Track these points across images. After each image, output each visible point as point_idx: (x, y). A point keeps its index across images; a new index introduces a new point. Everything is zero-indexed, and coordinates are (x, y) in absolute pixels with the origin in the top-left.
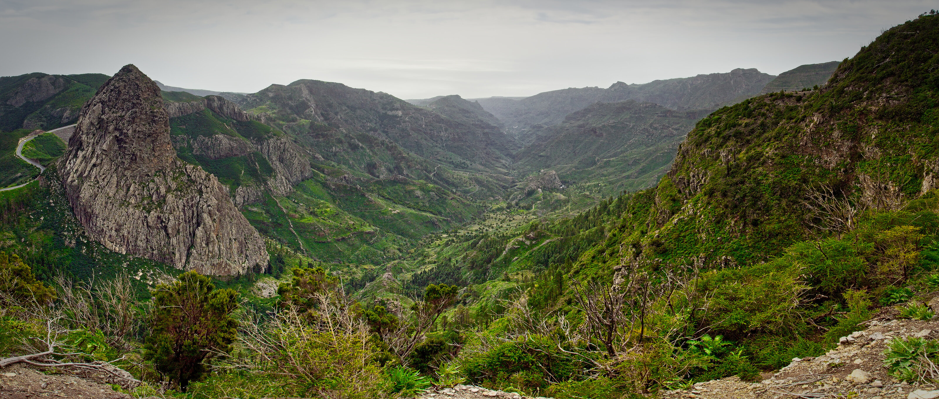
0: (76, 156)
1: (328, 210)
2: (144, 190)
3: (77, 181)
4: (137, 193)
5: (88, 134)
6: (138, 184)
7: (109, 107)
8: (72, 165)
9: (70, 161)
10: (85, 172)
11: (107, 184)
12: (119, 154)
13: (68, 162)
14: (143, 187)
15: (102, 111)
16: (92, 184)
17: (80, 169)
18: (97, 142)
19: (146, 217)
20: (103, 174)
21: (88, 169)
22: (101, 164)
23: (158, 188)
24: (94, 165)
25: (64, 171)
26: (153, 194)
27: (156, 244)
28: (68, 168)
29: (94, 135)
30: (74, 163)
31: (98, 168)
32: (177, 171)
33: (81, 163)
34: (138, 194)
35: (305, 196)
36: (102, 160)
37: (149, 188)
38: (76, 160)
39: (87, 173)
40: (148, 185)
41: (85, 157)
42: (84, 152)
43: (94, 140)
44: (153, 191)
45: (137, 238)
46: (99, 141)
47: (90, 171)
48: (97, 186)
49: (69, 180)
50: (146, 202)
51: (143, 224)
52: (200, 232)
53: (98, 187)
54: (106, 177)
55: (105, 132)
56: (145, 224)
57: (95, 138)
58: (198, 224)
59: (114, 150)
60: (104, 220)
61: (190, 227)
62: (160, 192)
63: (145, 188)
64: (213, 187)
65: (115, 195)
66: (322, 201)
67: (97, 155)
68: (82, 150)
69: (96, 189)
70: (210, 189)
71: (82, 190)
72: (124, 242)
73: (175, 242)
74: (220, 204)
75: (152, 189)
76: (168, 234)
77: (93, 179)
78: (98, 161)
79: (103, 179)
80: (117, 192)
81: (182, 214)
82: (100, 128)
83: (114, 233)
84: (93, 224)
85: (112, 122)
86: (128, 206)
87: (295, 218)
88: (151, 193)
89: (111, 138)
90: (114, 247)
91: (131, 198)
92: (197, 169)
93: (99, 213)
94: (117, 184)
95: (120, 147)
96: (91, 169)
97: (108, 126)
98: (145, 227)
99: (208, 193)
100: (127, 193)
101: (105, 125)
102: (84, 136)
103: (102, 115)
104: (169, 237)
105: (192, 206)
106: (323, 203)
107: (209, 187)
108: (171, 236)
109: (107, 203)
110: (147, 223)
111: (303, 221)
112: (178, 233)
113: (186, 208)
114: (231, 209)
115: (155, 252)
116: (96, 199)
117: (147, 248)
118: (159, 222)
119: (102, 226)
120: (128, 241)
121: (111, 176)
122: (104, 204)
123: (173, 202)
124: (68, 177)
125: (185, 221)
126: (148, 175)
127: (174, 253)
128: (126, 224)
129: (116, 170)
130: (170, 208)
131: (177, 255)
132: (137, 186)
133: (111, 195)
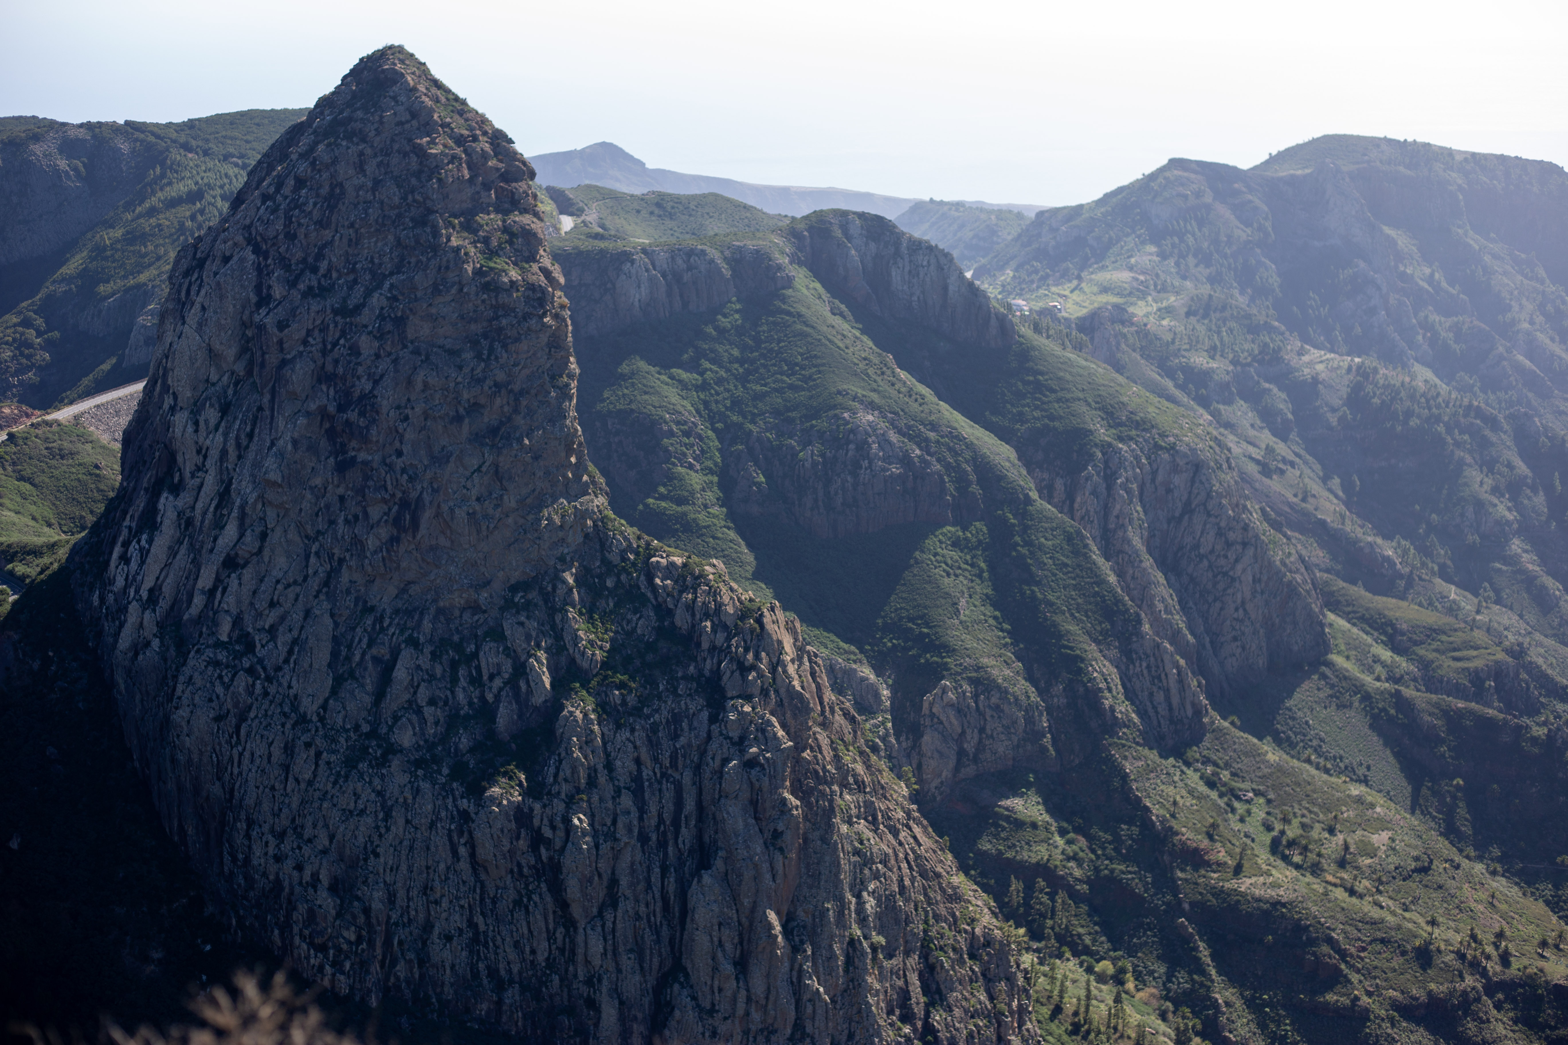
0: (150, 520)
1: (1380, 839)
2: (455, 680)
3: (156, 643)
4: (423, 695)
5: (196, 410)
6: (428, 650)
7: (287, 267)
8: (134, 565)
9: (126, 544)
10: (190, 595)
11: (290, 652)
12: (342, 498)
13: (115, 555)
14: (454, 665)
15: (258, 288)
16: (222, 656)
17: (167, 589)
18: (238, 445)
19: (465, 816)
20: (272, 604)
21: (206, 580)
22: (260, 550)
25: (102, 599)
27: (512, 955)
28: (120, 582)
29: (225, 409)
30: (144, 554)
31: (248, 574)
32: (610, 583)
33: (173, 553)
34: (432, 702)
36: (264, 536)
37: (478, 668)
38: (150, 541)
39: (199, 601)
40: (475, 655)
41: (189, 522)
42: (184, 499)
43: (226, 435)
44: (498, 683)
45: (428, 927)
46: (250, 436)
47: (211, 593)
48: (246, 662)
49: (126, 640)
50: (464, 742)
51: (455, 852)
53: (251, 671)
54: (282, 618)
55: (273, 393)
56: (462, 851)
57: (228, 429)
58: (704, 861)
59: (318, 481)
60: (281, 836)
61: (664, 870)
62: (530, 691)
63: (462, 672)
64: (773, 670)
65: (324, 706)
66: (1356, 790)
67: (242, 508)
68: (176, 490)
69: (242, 681)
70: (761, 675)
71: (180, 688)
72: (371, 943)
73: (596, 946)
74: (807, 754)
75: (492, 677)
76: (564, 905)
77: (224, 631)
78: (248, 537)
79: (272, 631)
80: (334, 692)
81: (627, 801)
82: (249, 372)
83: (326, 902)
84: (234, 859)
85: (305, 343)
86: (383, 762)
87: (1208, 864)
88: (490, 697)
89: (302, 421)
90: (328, 969)
91: (396, 718)
92: (702, 575)
93: (259, 803)
94: (335, 654)
95: (343, 467)
96: (218, 580)
97: (284, 363)
98: (464, 866)
99: (748, 698)
100: (379, 695)
101: (273, 359)
102: (180, 419)
103: (259, 305)
104: (570, 924)
105: (674, 764)
106: (1359, 800)
107: (753, 667)
108: (576, 911)
109: (289, 749)
110: (472, 846)
111: (1245, 884)
112: (612, 900)
113: (646, 773)
114: (861, 786)
115: (512, 995)
116: (243, 732)
117: (476, 975)
118: (523, 844)
119: (273, 868)
120: (388, 943)
121: (307, 613)
122: (277, 752)
123: (588, 741)
124: (121, 625)
125: (643, 839)
126: (475, 608)
127: (592, 1004)
128: (377, 855)
129: (326, 584)
130: (574, 770)
131: (609, 1013)
132: (424, 661)
133: (309, 707)
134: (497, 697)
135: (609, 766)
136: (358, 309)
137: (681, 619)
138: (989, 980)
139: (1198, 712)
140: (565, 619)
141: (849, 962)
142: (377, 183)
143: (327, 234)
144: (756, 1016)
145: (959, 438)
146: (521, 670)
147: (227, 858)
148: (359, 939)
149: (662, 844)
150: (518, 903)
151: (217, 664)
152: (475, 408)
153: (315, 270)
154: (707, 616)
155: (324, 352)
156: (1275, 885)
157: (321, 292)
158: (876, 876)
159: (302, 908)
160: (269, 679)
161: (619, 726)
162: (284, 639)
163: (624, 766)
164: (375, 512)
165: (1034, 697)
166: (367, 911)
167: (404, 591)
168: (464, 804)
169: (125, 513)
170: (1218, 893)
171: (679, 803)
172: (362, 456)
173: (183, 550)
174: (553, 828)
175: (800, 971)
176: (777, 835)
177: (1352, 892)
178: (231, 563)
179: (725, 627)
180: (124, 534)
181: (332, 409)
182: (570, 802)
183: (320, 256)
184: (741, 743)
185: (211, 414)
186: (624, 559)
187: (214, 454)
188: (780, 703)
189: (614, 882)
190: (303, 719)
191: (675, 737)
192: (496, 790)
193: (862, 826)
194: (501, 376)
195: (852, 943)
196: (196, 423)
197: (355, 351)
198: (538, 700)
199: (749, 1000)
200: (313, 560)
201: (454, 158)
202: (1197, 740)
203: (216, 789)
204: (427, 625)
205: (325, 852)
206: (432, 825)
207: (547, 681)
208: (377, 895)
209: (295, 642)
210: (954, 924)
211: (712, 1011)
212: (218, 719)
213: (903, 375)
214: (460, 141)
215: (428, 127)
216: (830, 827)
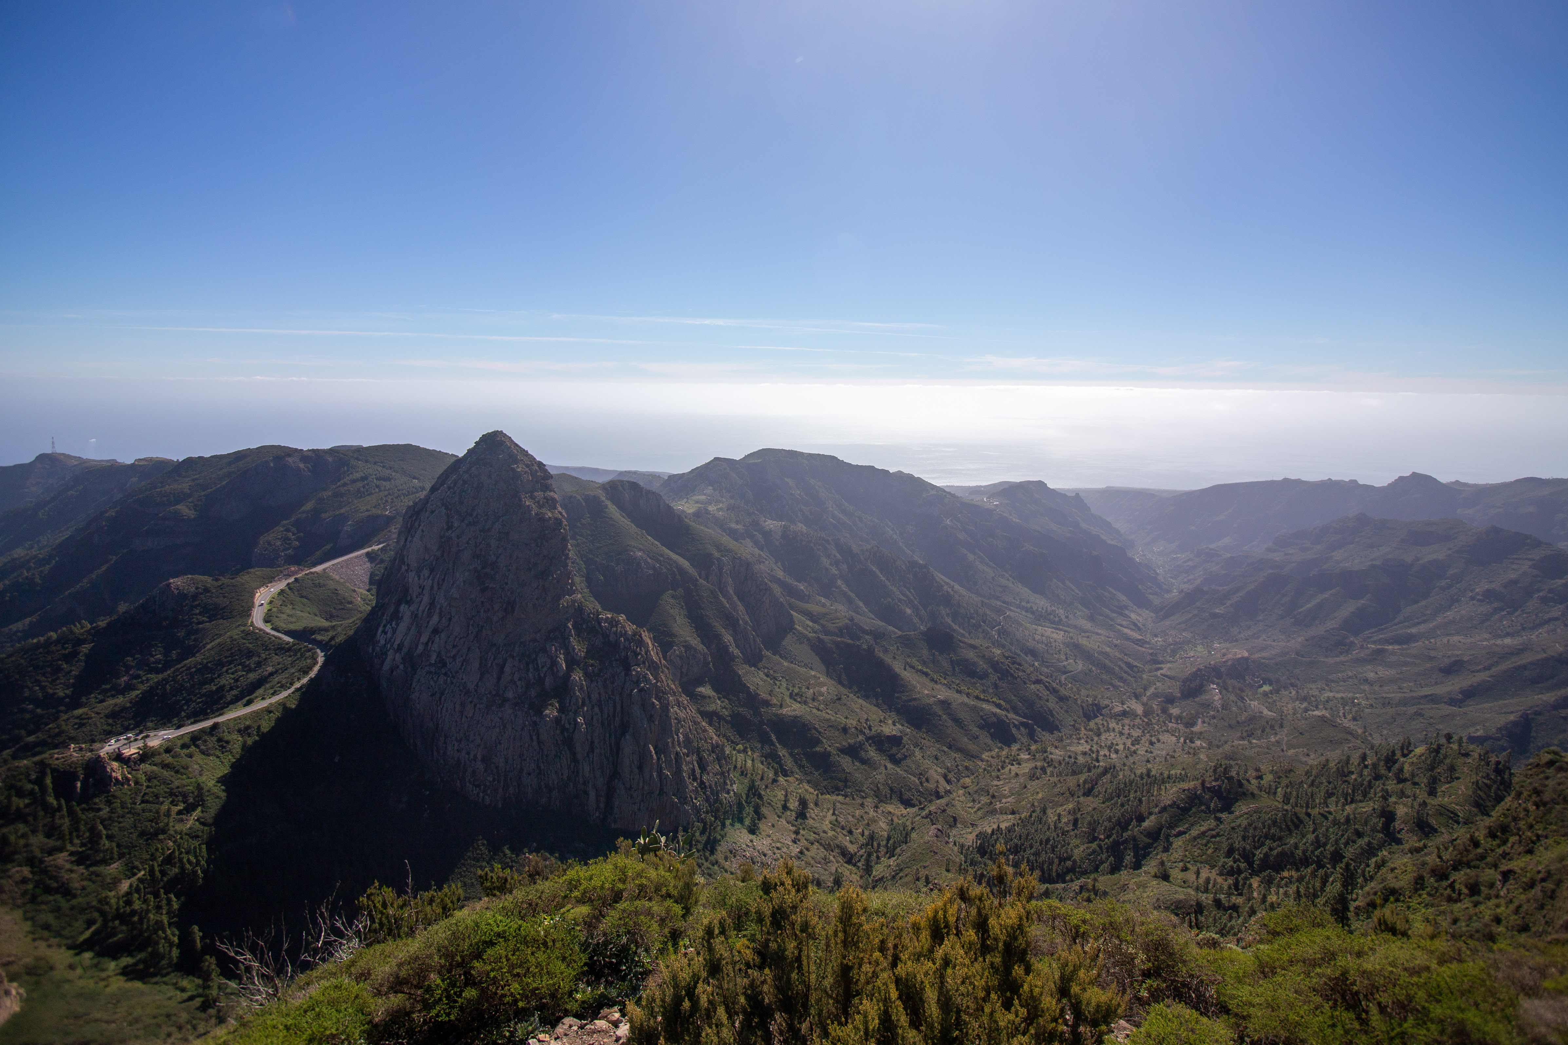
0: (396, 617)
1: (824, 689)
2: (528, 670)
3: (402, 667)
4: (516, 676)
5: (419, 571)
6: (517, 659)
7: (460, 515)
8: (389, 635)
9: (385, 626)
10: (417, 646)
11: (462, 665)
12: (482, 602)
13: (379, 631)
14: (527, 664)
15: (448, 523)
16: (433, 669)
17: (406, 643)
18: (438, 584)
19: (535, 723)
20: (454, 646)
21: (424, 638)
22: (448, 626)
24: (435, 631)
25: (373, 650)
26: (545, 676)
27: (554, 778)
28: (382, 642)
29: (432, 571)
30: (394, 631)
31: (443, 635)
32: (584, 626)
33: (409, 629)
34: (520, 679)
35: (785, 664)
36: (450, 619)
37: (537, 664)
38: (398, 625)
39: (421, 648)
40: (536, 659)
41: (416, 616)
42: (413, 608)
43: (433, 581)
44: (545, 669)
45: (521, 771)
46: (443, 580)
47: (427, 644)
48: (443, 671)
49: (387, 666)
50: (533, 693)
51: (531, 739)
52: (628, 746)
53: (446, 674)
54: (459, 651)
55: (454, 563)
57: (433, 578)
58: (624, 728)
59: (473, 596)
60: (460, 741)
61: (610, 735)
62: (558, 671)
63: (531, 666)
64: (646, 654)
65: (477, 685)
66: (813, 673)
67: (440, 608)
68: (409, 603)
69: (442, 679)
70: (642, 656)
71: (414, 685)
72: (499, 781)
73: (586, 769)
74: (659, 684)
75: (543, 667)
76: (574, 754)
77: (433, 659)
78: (444, 620)
79: (454, 657)
80: (481, 679)
81: (597, 710)
82: (443, 556)
83: (480, 766)
84: (439, 753)
85: (468, 544)
86: (502, 706)
87: (771, 705)
88: (542, 675)
89: (467, 574)
90: (481, 795)
91: (506, 687)
92: (619, 621)
93: (450, 729)
94: (481, 664)
95: (483, 590)
96: (430, 639)
97: (459, 552)
98: (535, 744)
99: (638, 665)
100: (499, 679)
101: (454, 550)
102: (411, 575)
103: (448, 529)
104: (576, 761)
105: (613, 694)
106: (815, 676)
107: (640, 654)
108: (579, 756)
109: (463, 705)
110: (538, 735)
111: (784, 711)
112: (592, 749)
113: (603, 698)
114: (674, 693)
115: (554, 794)
116: (443, 700)
117: (540, 788)
118: (558, 732)
119: (456, 755)
120: (505, 780)
121: (469, 649)
122: (458, 707)
123: (581, 689)
124: (384, 661)
125: (603, 724)
126: (534, 640)
127: (585, 792)
128: (500, 744)
129: (476, 636)
130: (577, 700)
131: (592, 796)
132: (516, 663)
133: (471, 686)
135: (589, 697)
136: (489, 530)
137: (612, 638)
138: (719, 759)
139: (761, 650)
140: (569, 642)
141: (676, 761)
142: (497, 482)
143: (476, 502)
144: (646, 788)
145: (671, 559)
146: (554, 663)
147: (435, 753)
148: (494, 781)
149: (609, 726)
150: (556, 756)
151: (430, 673)
152: (536, 565)
153: (471, 515)
154: (621, 636)
155: (476, 547)
156: (794, 710)
157: (474, 524)
158: (682, 726)
159: (470, 771)
160: (453, 677)
161: (592, 681)
162: (459, 660)
163: (595, 696)
164: (496, 607)
165: (706, 650)
166: (497, 768)
167: (507, 636)
168: (534, 718)
169: (383, 614)
170: (777, 715)
171: (615, 708)
172: (491, 586)
173: (413, 628)
174: (570, 724)
175: (661, 768)
176: (651, 716)
177: (818, 710)
179: (628, 639)
180: (384, 622)
181: (479, 568)
182: (576, 714)
183: (473, 510)
184: (637, 683)
185: (426, 573)
186: (589, 617)
187: (427, 588)
188: (649, 666)
189: (592, 742)
190: (468, 692)
191: (613, 683)
192: (547, 712)
193: (676, 708)
194: (545, 552)
195: (677, 753)
196: (419, 577)
197: (489, 546)
198: (561, 674)
199: (644, 781)
200: (471, 627)
201: (526, 472)
202: (760, 660)
203: (431, 725)
204: (517, 649)
205: (479, 746)
206: (523, 729)
207: (564, 666)
208: (501, 760)
209: (464, 660)
210: (706, 741)
211: (630, 788)
212: (432, 695)
213: (649, 538)
214: (527, 466)
215: (516, 461)
216: (668, 710)
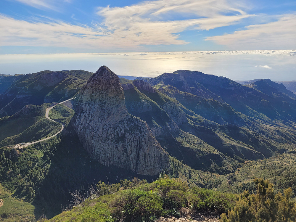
0: (80, 116)
1: (196, 140)
2: (114, 131)
3: (83, 129)
4: (112, 133)
5: (86, 104)
6: (112, 128)
7: (95, 89)
8: (79, 121)
9: (78, 119)
12: (102, 113)
13: (77, 120)
15: (92, 91)
17: (83, 123)
19: (117, 145)
20: (95, 125)
21: (88, 122)
22: (94, 119)
23: (121, 130)
25: (75, 125)
27: (122, 160)
28: (77, 123)
29: (89, 104)
33: (84, 120)
36: (94, 117)
38: (81, 119)
39: (87, 125)
40: (116, 129)
41: (85, 116)
43: (89, 107)
44: (119, 131)
45: (114, 157)
46: (92, 107)
47: (89, 124)
50: (116, 138)
51: (116, 149)
52: (141, 153)
53: (93, 132)
54: (97, 126)
55: (94, 102)
56: (117, 149)
57: (89, 106)
58: (140, 148)
59: (99, 111)
60: (98, 149)
61: (136, 149)
64: (146, 128)
65: (102, 135)
66: (193, 135)
67: (92, 115)
68: (84, 113)
71: (86, 134)
72: (108, 160)
73: (131, 158)
76: (127, 154)
77: (90, 128)
79: (95, 127)
80: (102, 133)
81: (133, 143)
82: (91, 100)
83: (103, 156)
84: (93, 152)
85: (98, 97)
86: (108, 140)
87: (181, 144)
89: (98, 105)
90: (104, 163)
91: (109, 136)
92: (138, 119)
93: (95, 146)
94: (102, 129)
95: (102, 110)
97: (95, 99)
98: (117, 151)
100: (107, 133)
101: (94, 99)
102: (84, 105)
103: (92, 93)
104: (128, 156)
105: (137, 139)
107: (144, 128)
108: (129, 155)
109: (98, 140)
111: (185, 146)
112: (132, 153)
113: (134, 140)
115: (122, 164)
116: (93, 138)
117: (119, 162)
118: (123, 148)
119: (97, 153)
120: (110, 159)
121: (99, 125)
122: (97, 140)
123: (129, 137)
124: (78, 128)
125: (134, 147)
126: (116, 124)
127: (130, 164)
128: (108, 150)
129: (101, 122)
131: (132, 165)
132: (111, 130)
134: (119, 133)
136: (103, 93)
137: (137, 124)
142: (104, 80)
143: (99, 86)
144: (146, 164)
145: (152, 102)
147: (92, 152)
148: (107, 159)
149: (136, 147)
150: (122, 154)
151: (90, 131)
152: (116, 103)
153: (98, 89)
154: (139, 123)
155: (100, 98)
156: (187, 146)
157: (99, 92)
159: (101, 157)
160: (95, 132)
161: (131, 135)
162: (97, 128)
163: (132, 139)
164: (106, 114)
165: (162, 128)
166: (108, 156)
167: (109, 122)
169: (77, 115)
170: (182, 147)
171: (138, 143)
172: (104, 109)
174: (126, 146)
176: (147, 145)
177: (194, 146)
178: (91, 120)
179: (141, 124)
181: (101, 104)
182: (127, 143)
183: (99, 88)
184: (144, 136)
185: (87, 105)
186: (130, 118)
187: (88, 109)
188: (147, 132)
189: (132, 151)
190: (100, 136)
191: (137, 136)
192: (120, 143)
194: (118, 100)
197: (103, 98)
198: (123, 133)
199: (146, 162)
200: (99, 120)
203: (91, 145)
204: (111, 126)
205: (103, 150)
206: (114, 147)
208: (109, 155)
210: (162, 153)
211: (142, 164)
212: (91, 137)
213: (146, 96)
214: (113, 75)
215: (110, 74)
